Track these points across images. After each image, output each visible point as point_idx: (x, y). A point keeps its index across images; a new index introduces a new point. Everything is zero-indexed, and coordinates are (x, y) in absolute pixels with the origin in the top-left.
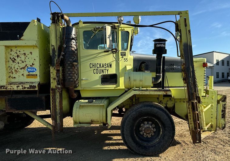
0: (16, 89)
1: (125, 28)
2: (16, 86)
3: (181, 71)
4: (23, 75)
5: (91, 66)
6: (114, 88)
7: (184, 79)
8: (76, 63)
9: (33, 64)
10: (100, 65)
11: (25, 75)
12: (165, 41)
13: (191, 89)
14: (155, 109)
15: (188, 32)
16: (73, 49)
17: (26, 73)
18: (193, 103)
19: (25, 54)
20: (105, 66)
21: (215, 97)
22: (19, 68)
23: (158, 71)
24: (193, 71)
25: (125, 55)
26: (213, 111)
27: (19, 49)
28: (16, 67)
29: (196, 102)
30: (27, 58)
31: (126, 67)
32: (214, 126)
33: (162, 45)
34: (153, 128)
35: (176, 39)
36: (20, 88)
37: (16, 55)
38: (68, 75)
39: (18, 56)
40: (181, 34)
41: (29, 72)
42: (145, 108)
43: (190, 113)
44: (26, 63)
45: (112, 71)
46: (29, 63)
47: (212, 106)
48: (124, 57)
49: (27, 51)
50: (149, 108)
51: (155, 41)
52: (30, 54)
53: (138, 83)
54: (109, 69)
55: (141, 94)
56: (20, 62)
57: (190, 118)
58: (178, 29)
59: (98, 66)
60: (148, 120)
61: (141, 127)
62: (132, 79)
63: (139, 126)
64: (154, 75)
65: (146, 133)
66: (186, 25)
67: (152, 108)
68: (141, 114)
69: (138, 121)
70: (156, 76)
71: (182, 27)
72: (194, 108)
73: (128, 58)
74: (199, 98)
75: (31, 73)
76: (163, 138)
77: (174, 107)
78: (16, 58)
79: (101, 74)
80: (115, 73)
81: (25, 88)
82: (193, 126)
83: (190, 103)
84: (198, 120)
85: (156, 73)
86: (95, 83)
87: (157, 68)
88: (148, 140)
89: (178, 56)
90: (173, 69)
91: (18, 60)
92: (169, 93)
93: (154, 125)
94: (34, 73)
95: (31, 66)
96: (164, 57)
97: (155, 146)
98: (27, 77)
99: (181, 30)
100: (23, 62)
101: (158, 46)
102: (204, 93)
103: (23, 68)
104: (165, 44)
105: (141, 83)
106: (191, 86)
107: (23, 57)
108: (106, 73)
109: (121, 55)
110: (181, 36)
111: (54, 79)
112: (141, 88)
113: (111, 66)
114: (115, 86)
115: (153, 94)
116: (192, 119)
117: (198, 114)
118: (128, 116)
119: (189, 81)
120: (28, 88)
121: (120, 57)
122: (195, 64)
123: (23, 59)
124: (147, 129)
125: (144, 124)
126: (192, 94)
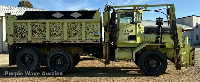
0: (89, 42)
1: (140, 12)
2: (89, 41)
3: (170, 34)
4: (92, 35)
5: (123, 31)
6: (134, 43)
7: (172, 38)
8: (118, 30)
9: (97, 30)
10: (128, 31)
11: (93, 36)
12: (162, 18)
13: (176, 43)
14: (157, 52)
15: (174, 15)
16: (117, 23)
17: (93, 34)
18: (177, 50)
19: (93, 25)
20: (130, 31)
21: (189, 48)
22: (90, 32)
23: (158, 34)
24: (177, 34)
25: (140, 25)
26: (187, 55)
27: (90, 23)
28: (89, 32)
29: (178, 49)
30: (94, 27)
31: (140, 31)
32: (188, 64)
33: (161, 21)
34: (156, 62)
35: (168, 17)
36: (92, 42)
37: (89, 26)
38: (114, 36)
39: (90, 27)
40: (170, 15)
41: (95, 34)
42: (153, 52)
43: (175, 55)
44: (94, 30)
45: (133, 34)
46: (95, 30)
47: (187, 53)
48: (139, 26)
49: (94, 24)
50: (154, 52)
51: (157, 18)
52: (96, 26)
53: (148, 40)
54: (132, 32)
55: (150, 45)
56: (91, 29)
57: (175, 58)
58: (169, 13)
59: (127, 31)
60: (153, 58)
61: (149, 62)
62: (146, 37)
63: (149, 61)
64: (156, 35)
65: (153, 65)
66: (173, 11)
67: (156, 52)
68: (150, 55)
69: (148, 59)
70: (158, 36)
71: (171, 12)
72: (177, 52)
73: (142, 27)
74: (180, 47)
75: (96, 35)
76: (161, 67)
77: (166, 53)
78: (89, 27)
79: (128, 35)
80: (135, 35)
81: (94, 42)
82: (177, 61)
83: (175, 50)
84: (179, 58)
85: (158, 35)
86: (125, 39)
87: (158, 32)
88: (153, 68)
89: (169, 26)
90: (166, 33)
91: (90, 28)
92: (164, 45)
93: (156, 61)
94: (97, 35)
95: (96, 31)
96: (162, 27)
97: (157, 71)
98: (94, 37)
99: (170, 13)
100: (92, 29)
101: (159, 21)
102: (182, 45)
103: (92, 32)
104: (162, 20)
105: (150, 40)
106: (175, 41)
107: (92, 27)
108: (131, 35)
109: (138, 25)
110: (170, 16)
111: (107, 37)
112: (150, 42)
113: (133, 31)
114: (135, 41)
115: (156, 45)
116: (176, 58)
117: (179, 55)
118: (143, 56)
119: (175, 39)
120: (95, 42)
121: (138, 26)
122: (177, 30)
123: (92, 28)
124: (153, 63)
125: (151, 61)
126: (176, 45)
